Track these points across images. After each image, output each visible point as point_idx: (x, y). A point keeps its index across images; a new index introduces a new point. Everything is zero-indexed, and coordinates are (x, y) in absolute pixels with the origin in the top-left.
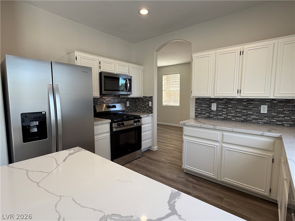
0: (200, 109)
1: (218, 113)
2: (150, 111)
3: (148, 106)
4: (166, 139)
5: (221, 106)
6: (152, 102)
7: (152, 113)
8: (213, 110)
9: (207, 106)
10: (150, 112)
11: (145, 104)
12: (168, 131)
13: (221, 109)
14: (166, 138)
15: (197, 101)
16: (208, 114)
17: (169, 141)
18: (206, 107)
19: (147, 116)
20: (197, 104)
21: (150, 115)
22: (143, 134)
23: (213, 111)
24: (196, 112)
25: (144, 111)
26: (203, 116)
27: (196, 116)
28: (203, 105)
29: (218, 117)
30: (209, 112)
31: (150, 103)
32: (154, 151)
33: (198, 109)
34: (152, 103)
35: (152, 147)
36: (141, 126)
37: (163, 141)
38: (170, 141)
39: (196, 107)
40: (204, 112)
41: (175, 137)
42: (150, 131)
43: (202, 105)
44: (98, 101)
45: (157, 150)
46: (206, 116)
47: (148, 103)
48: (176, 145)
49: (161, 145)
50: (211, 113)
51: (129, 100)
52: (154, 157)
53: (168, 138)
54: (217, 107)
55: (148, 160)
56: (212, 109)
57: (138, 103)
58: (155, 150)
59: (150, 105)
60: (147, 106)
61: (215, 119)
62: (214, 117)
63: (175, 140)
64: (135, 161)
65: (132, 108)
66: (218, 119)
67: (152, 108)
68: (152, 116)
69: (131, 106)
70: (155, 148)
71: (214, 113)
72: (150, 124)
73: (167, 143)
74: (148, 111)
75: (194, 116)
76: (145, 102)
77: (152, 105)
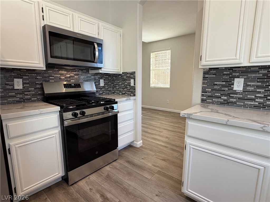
0: (210, 90)
1: (247, 95)
2: (131, 92)
3: (129, 86)
4: (154, 128)
5: (253, 84)
6: (135, 79)
7: (134, 95)
8: (236, 91)
9: (224, 83)
10: (132, 95)
11: (126, 83)
12: (156, 116)
13: (253, 88)
14: (154, 126)
15: (206, 76)
16: (226, 98)
17: (157, 131)
18: (223, 86)
19: (126, 100)
20: (206, 81)
21: (132, 98)
22: (119, 126)
23: (236, 93)
24: (203, 94)
25: (124, 92)
26: (216, 100)
27: (203, 100)
28: (218, 83)
29: (246, 102)
30: (229, 95)
31: (132, 81)
32: (138, 148)
33: (207, 90)
34: (135, 81)
35: (135, 142)
36: (117, 115)
37: (150, 132)
38: (159, 131)
39: (204, 85)
40: (217, 94)
41: (165, 125)
42: (132, 120)
43: (215, 83)
44: (50, 77)
45: (141, 147)
46: (222, 101)
47: (129, 82)
48: (167, 137)
49: (147, 137)
50: (231, 95)
51: (104, 78)
52: (137, 159)
53: (156, 127)
54: (246, 85)
55: (126, 164)
56: (234, 89)
57: (116, 81)
58: (138, 146)
59: (132, 84)
60: (127, 86)
61: (240, 106)
62: (238, 103)
63: (165, 129)
64: (107, 168)
65: (109, 89)
66: (245, 106)
67: (134, 88)
68: (135, 99)
69: (106, 86)
70: (139, 144)
71: (238, 96)
72: (132, 112)
73: (155, 135)
74: (129, 93)
75: (199, 101)
76: (125, 80)
77: (134, 84)
